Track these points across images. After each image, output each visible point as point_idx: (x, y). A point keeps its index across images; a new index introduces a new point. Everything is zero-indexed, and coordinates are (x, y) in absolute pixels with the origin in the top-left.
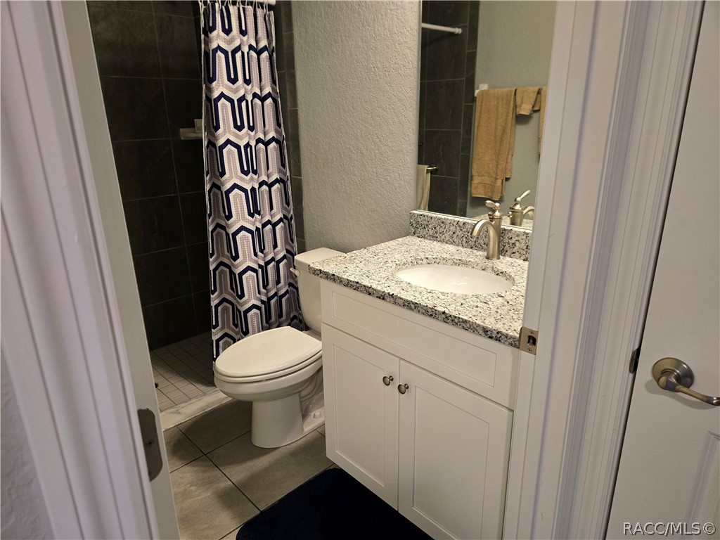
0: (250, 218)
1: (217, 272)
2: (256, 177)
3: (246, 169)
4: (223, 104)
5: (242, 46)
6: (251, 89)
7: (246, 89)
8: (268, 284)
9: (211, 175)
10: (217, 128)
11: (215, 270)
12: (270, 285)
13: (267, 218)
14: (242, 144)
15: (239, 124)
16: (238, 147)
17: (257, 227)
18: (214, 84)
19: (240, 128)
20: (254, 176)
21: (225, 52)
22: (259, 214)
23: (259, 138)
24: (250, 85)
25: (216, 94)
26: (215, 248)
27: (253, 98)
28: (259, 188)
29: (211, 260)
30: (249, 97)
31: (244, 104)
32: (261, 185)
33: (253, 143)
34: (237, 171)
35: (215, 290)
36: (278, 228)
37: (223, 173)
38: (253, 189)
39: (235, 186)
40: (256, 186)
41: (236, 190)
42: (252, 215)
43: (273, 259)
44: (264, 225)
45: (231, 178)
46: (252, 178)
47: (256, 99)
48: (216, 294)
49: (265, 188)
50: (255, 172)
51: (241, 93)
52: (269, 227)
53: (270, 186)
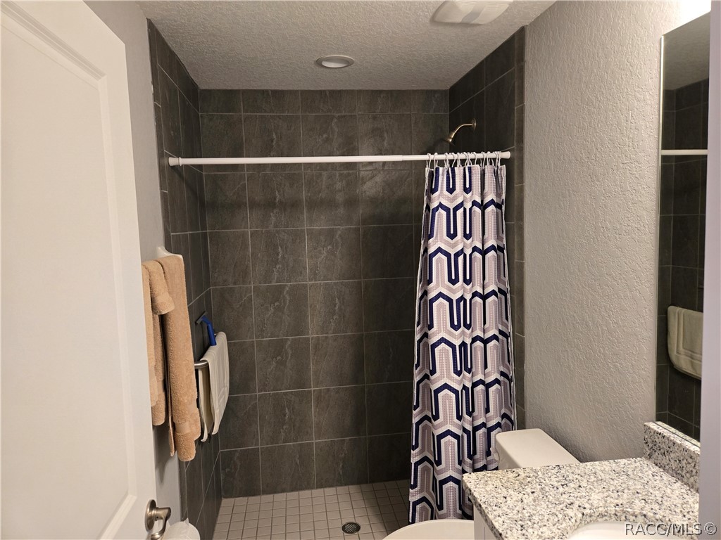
0: (455, 376)
1: (420, 426)
2: (468, 332)
3: (456, 323)
5: (465, 203)
6: (471, 243)
7: (464, 243)
8: (475, 453)
10: (430, 281)
11: (418, 424)
12: (478, 456)
13: (479, 377)
14: (455, 297)
15: (453, 278)
16: (450, 300)
17: (464, 386)
18: (431, 240)
19: (454, 282)
20: (466, 330)
21: (447, 210)
22: (469, 371)
24: (471, 240)
26: (420, 400)
27: (473, 252)
28: (471, 344)
29: (414, 412)
30: (468, 252)
31: (461, 259)
32: (474, 340)
33: (468, 297)
34: (446, 325)
35: (417, 446)
36: (491, 390)
37: (431, 327)
38: (463, 344)
39: (443, 340)
40: (468, 341)
41: (443, 345)
42: (458, 373)
43: (484, 425)
44: (475, 385)
45: (439, 331)
46: (463, 333)
48: (417, 450)
49: (478, 343)
50: (468, 327)
51: (459, 248)
52: (481, 387)
53: (485, 342)
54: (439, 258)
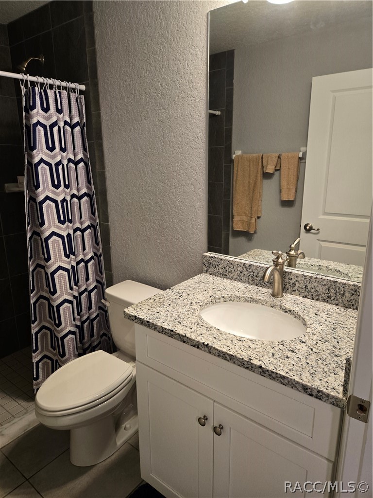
0: (66, 259)
1: (37, 305)
2: (71, 225)
3: (62, 219)
4: (43, 168)
5: (59, 122)
6: (66, 156)
7: (62, 155)
8: (81, 311)
9: (32, 225)
10: (38, 187)
11: (35, 303)
12: (84, 311)
13: (81, 257)
14: (59, 199)
15: (56, 183)
16: (55, 202)
17: (72, 265)
18: (35, 152)
19: (57, 187)
20: (69, 224)
21: (44, 126)
22: (74, 254)
23: (74, 194)
24: (66, 153)
25: (36, 160)
26: (35, 285)
27: (68, 163)
28: (73, 234)
29: (32, 295)
30: (65, 162)
31: (60, 168)
32: (75, 231)
33: (68, 198)
34: (55, 222)
35: (35, 320)
36: (90, 264)
37: (43, 224)
38: (69, 235)
39: (53, 234)
40: (71, 232)
41: (54, 237)
42: (67, 256)
43: (86, 290)
44: (78, 263)
45: (50, 227)
46: (68, 226)
47: (70, 163)
48: (36, 323)
49: (79, 233)
50: (70, 221)
51: (58, 159)
52: (82, 264)
53: (83, 231)
54: (43, 167)
